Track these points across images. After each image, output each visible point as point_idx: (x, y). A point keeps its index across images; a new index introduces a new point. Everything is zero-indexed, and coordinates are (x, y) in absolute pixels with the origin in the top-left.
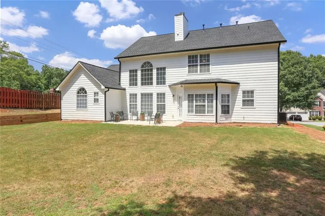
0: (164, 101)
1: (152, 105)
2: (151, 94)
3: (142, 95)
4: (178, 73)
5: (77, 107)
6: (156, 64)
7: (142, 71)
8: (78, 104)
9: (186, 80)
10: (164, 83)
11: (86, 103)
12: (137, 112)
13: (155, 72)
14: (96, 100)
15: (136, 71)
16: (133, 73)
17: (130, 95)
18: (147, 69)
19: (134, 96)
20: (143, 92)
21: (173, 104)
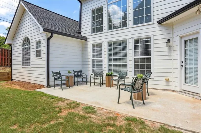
0: (149, 53)
1: (125, 60)
2: (125, 42)
3: (110, 44)
5: (23, 63)
8: (23, 59)
10: (149, 19)
11: (30, 58)
12: (102, 72)
14: (38, 53)
15: (101, 10)
16: (97, 13)
17: (93, 46)
19: (97, 47)
20: (110, 40)
21: (167, 53)
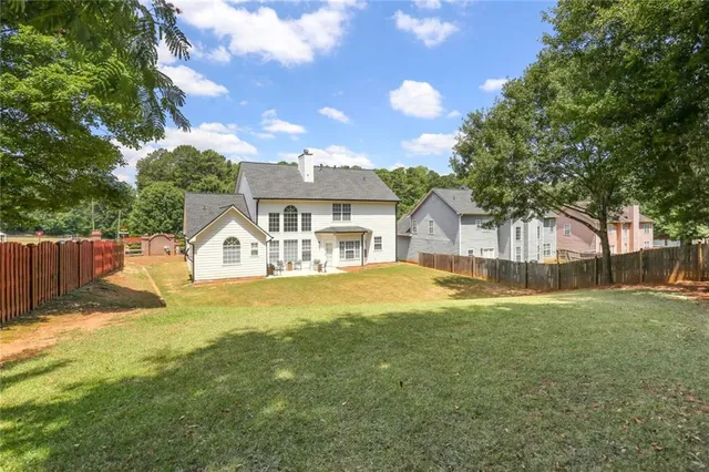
0: (310, 248)
1: (296, 253)
2: (296, 241)
3: (285, 241)
4: (322, 221)
5: (224, 261)
6: (301, 209)
7: (285, 215)
8: (225, 257)
9: (333, 228)
10: (310, 230)
11: (239, 257)
13: (300, 217)
14: (254, 253)
15: (278, 215)
16: (274, 218)
17: (271, 242)
18: (291, 212)
19: (275, 243)
20: (286, 239)
21: (319, 251)
